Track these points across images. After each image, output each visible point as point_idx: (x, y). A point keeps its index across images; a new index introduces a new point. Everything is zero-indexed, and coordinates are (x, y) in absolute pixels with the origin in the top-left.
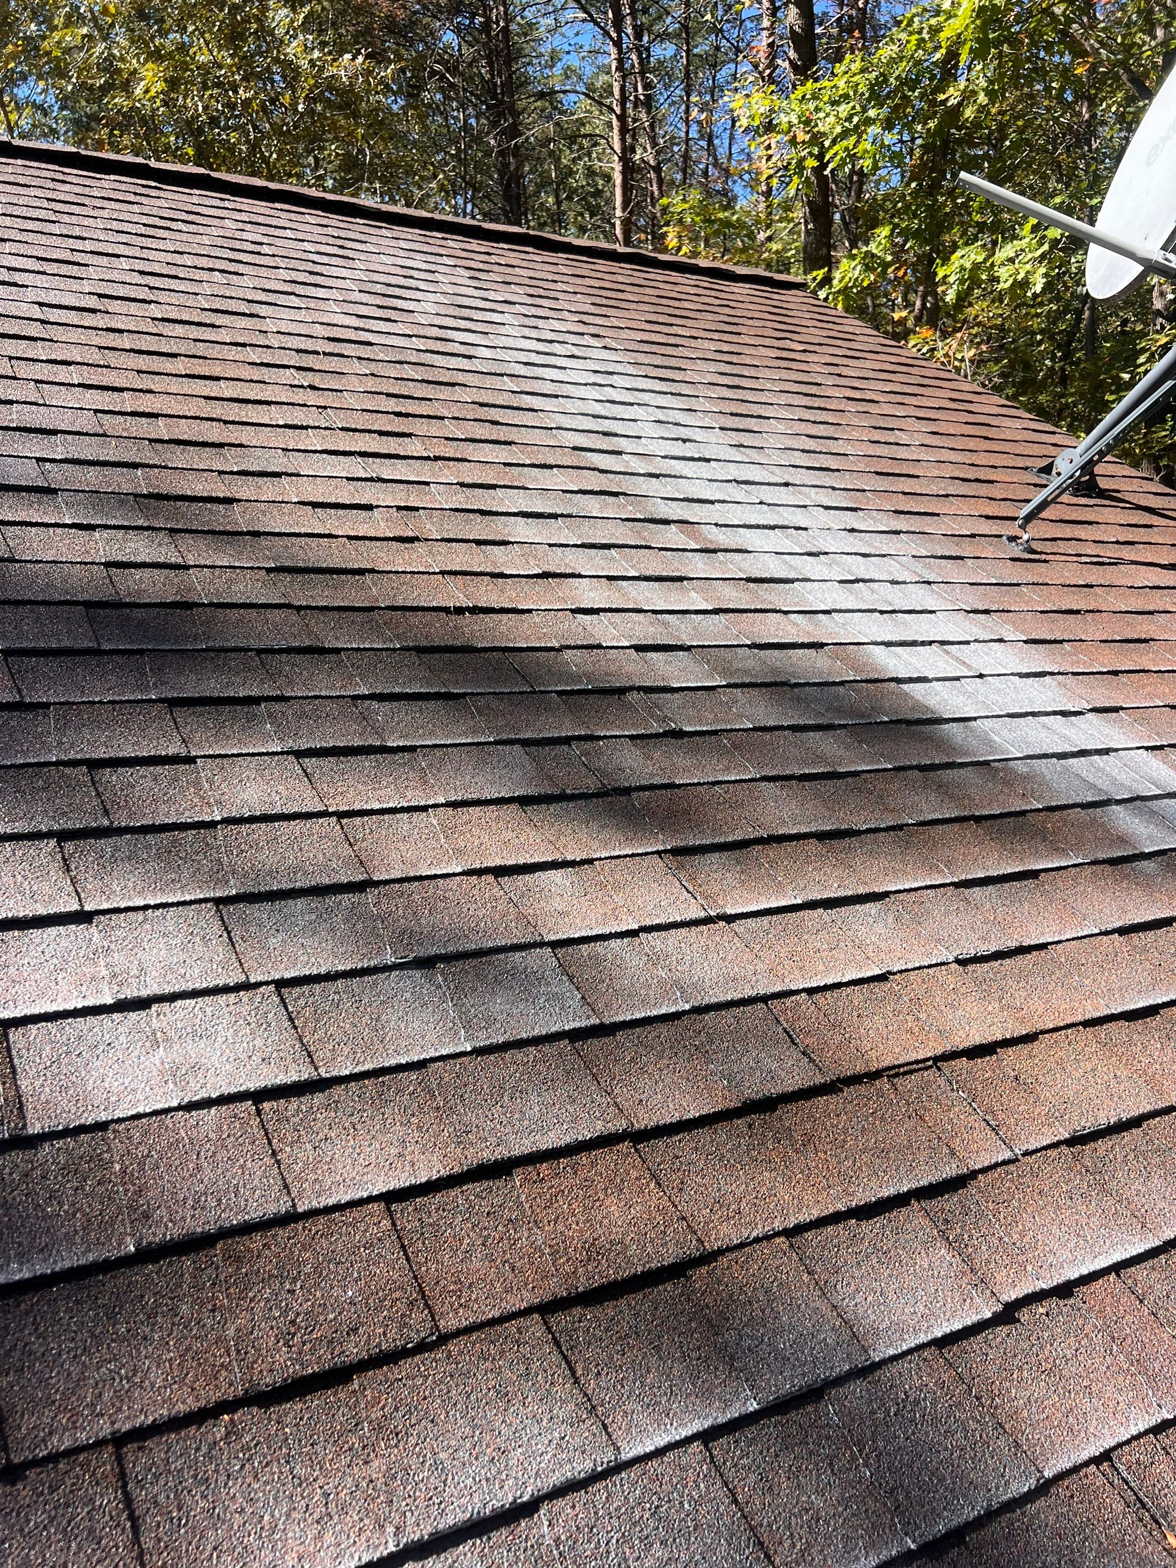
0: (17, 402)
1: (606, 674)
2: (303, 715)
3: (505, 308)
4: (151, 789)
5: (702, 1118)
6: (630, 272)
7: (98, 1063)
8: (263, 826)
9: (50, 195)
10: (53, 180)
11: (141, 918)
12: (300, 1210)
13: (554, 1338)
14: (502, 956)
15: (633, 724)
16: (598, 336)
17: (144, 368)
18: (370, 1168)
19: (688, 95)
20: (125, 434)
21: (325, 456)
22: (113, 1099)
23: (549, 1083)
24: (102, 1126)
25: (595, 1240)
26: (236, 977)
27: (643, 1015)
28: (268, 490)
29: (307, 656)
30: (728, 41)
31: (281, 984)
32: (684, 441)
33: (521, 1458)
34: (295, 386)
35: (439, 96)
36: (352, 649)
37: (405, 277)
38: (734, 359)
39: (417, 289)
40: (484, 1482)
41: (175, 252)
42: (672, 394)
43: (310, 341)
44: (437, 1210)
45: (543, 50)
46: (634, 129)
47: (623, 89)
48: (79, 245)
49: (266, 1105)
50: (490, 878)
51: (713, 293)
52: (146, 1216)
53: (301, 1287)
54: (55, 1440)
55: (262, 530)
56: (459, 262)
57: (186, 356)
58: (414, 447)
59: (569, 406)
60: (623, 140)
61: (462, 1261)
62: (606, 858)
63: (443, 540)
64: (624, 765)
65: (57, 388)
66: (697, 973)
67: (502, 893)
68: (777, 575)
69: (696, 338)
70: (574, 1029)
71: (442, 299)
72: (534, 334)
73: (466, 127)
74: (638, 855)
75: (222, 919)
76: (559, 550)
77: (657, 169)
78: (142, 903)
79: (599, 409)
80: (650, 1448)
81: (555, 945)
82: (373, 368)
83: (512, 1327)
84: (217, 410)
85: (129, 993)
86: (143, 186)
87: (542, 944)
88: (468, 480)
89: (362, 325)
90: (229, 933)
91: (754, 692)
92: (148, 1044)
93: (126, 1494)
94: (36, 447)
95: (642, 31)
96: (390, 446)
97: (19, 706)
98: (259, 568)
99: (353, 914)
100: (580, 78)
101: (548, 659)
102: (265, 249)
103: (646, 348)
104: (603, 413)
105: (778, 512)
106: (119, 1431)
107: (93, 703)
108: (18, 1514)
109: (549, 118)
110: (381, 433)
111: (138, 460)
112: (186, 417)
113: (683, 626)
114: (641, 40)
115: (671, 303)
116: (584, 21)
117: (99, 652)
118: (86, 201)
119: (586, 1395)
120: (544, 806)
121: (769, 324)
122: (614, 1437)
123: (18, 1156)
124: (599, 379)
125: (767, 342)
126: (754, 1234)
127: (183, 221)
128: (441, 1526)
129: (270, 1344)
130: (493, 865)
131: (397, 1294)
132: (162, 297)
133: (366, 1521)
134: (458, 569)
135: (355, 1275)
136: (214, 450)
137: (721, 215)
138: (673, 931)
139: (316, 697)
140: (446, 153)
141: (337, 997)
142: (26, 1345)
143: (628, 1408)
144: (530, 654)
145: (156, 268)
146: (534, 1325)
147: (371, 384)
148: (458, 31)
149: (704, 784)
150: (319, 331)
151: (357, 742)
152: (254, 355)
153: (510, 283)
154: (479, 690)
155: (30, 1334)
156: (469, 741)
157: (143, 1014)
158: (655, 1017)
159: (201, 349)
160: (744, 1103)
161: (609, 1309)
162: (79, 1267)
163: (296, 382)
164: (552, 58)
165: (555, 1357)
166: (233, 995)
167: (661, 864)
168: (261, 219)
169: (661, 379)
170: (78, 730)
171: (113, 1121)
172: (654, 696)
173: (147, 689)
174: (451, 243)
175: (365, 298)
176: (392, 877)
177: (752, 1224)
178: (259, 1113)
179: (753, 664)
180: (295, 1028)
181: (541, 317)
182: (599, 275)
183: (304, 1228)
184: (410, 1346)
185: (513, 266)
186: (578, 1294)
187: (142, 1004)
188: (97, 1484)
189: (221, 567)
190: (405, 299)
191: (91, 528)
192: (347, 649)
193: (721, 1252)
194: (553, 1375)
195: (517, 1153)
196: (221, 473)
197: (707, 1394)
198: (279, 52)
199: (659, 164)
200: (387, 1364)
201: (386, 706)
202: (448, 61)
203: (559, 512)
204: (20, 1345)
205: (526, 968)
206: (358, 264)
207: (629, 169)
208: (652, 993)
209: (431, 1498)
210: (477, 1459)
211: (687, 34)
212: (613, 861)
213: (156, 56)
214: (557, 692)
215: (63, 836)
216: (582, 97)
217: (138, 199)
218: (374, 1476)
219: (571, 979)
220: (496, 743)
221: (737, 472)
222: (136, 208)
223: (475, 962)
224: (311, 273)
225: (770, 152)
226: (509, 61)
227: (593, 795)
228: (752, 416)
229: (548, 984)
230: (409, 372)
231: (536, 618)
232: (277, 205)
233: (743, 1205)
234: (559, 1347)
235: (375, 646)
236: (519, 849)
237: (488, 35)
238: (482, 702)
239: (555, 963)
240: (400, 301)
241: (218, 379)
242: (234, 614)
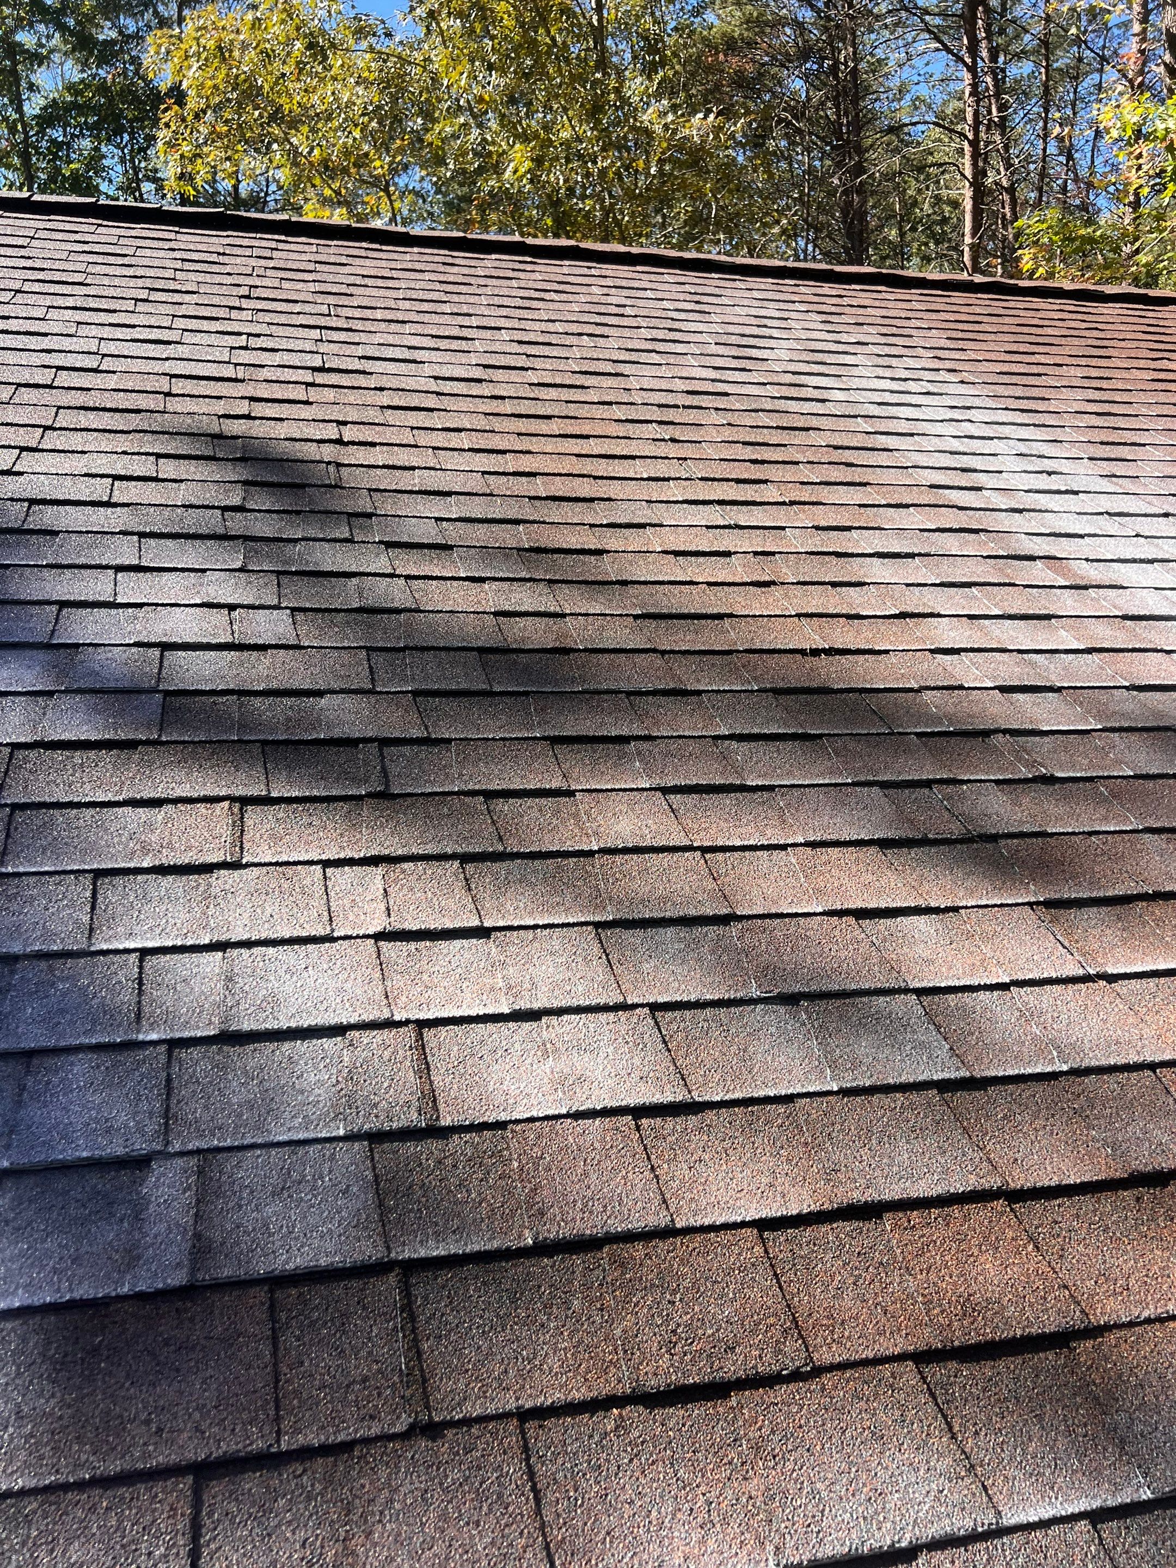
0: (419, 468)
1: (969, 716)
2: (669, 754)
3: (859, 349)
4: (537, 819)
5: (1083, 1184)
6: (987, 302)
7: (497, 1067)
8: (635, 857)
9: (442, 278)
10: (444, 264)
11: (531, 937)
12: (678, 1226)
13: (929, 1389)
14: (865, 999)
15: (1000, 768)
16: (955, 371)
17: (524, 431)
18: (743, 1194)
19: (1047, 111)
20: (508, 493)
21: (685, 506)
22: (511, 1101)
23: (917, 1132)
24: (501, 1125)
25: (970, 1295)
26: (614, 998)
27: (1017, 1072)
28: (634, 540)
29: (672, 698)
30: (1092, 51)
31: (655, 1007)
32: (1050, 474)
33: (899, 1503)
34: (657, 440)
35: (783, 143)
36: (713, 691)
37: (759, 326)
38: (1104, 384)
39: (771, 337)
40: (861, 1520)
41: (549, 321)
42: (1035, 425)
43: (671, 395)
44: (808, 1243)
45: (892, 85)
46: (986, 153)
47: (976, 114)
48: (466, 321)
49: (644, 1122)
50: (851, 920)
51: (1080, 317)
52: (542, 1213)
53: (681, 1300)
54: (468, 1404)
55: (630, 579)
56: (811, 307)
57: (559, 417)
58: (770, 493)
59: (925, 443)
60: (975, 165)
61: (834, 1297)
62: (973, 907)
63: (798, 583)
64: (989, 811)
65: (451, 453)
66: (1076, 1033)
67: (863, 935)
68: (1157, 613)
69: (1061, 365)
70: (943, 1080)
71: (794, 345)
72: (888, 373)
73: (811, 170)
74: (1008, 905)
75: (601, 942)
76: (917, 589)
77: (1011, 190)
78: (532, 923)
79: (956, 445)
80: (1033, 1518)
81: (920, 992)
82: (730, 417)
83: (886, 1370)
84: (589, 467)
85: (524, 1004)
86: (520, 262)
87: (907, 991)
88: (823, 523)
89: (718, 377)
90: (607, 955)
91: (1134, 737)
92: (539, 1053)
93: (529, 1466)
94: (436, 508)
95: (997, 53)
96: (749, 493)
97: (426, 741)
98: (627, 615)
99: (718, 947)
100: (929, 107)
101: (906, 701)
102: (628, 311)
103: (1006, 379)
104: (961, 449)
105: (1157, 546)
106: (523, 1406)
107: (487, 739)
108: (438, 1469)
109: (896, 151)
110: (738, 481)
111: (520, 517)
112: (560, 475)
113: (1052, 666)
114: (996, 62)
115: (1033, 330)
116: (937, 50)
117: (490, 694)
118: (472, 280)
119: (963, 1452)
120: (905, 850)
121: (1142, 344)
122: (995, 1500)
123: (434, 1145)
124: (956, 415)
125: (1142, 363)
126: (1146, 1314)
127: (555, 291)
128: (819, 1555)
129: (654, 1349)
130: (854, 907)
131: (772, 1320)
132: (538, 363)
133: (747, 1535)
134: (814, 611)
135: (731, 1295)
136: (585, 505)
137: (1082, 232)
138: (1048, 988)
139: (680, 737)
140: (788, 197)
141: (706, 1025)
142: (443, 1315)
143: (1011, 1472)
144: (888, 695)
145: (531, 337)
146: (908, 1373)
147: (728, 434)
148: (806, 77)
149: (1080, 833)
150: (680, 385)
151: (719, 781)
152: (619, 413)
153: (862, 324)
154: (836, 732)
155: (446, 1306)
156: (827, 781)
157: (535, 1024)
158: (1030, 1075)
159: (572, 410)
160: (1131, 1175)
161: (987, 1369)
162: (485, 1251)
163: (658, 436)
164: (900, 91)
165: (931, 1407)
166: (612, 1014)
167: (1034, 917)
168: (624, 283)
169: (1023, 411)
170: (475, 764)
171: (511, 1122)
172: (1022, 739)
173: (532, 728)
174: (803, 289)
175: (721, 350)
176: (755, 912)
177: (1145, 1304)
178: (638, 1128)
179: (1132, 706)
180: (669, 1051)
181: (894, 356)
182: (955, 308)
183: (682, 1243)
184: (784, 1372)
185: (865, 307)
186: (953, 1348)
187: (533, 1015)
188: (505, 1453)
189: (594, 615)
190: (760, 348)
191: (482, 580)
192: (708, 691)
193: (1107, 1328)
194: (929, 1426)
195: (887, 1197)
196: (592, 526)
197: (1095, 1474)
198: (635, 120)
199: (1013, 184)
200: (764, 1387)
201: (745, 746)
202: (794, 108)
203: (916, 552)
204: (438, 1314)
205: (891, 1013)
206: (714, 318)
207: (980, 192)
208: (1024, 1049)
209: (809, 1526)
210: (853, 1495)
211: (1047, 49)
212: (980, 911)
213: (525, 138)
214: (917, 734)
215: (465, 859)
216: (931, 126)
217: (515, 274)
218: (753, 1493)
219: (938, 1027)
220: (854, 784)
221: (1109, 504)
222: (514, 283)
223: (838, 1003)
224: (670, 330)
225: (1141, 161)
226: (856, 100)
227: (956, 841)
228: (1125, 444)
229: (914, 1032)
230: (764, 419)
231: (892, 658)
232: (639, 268)
233: (1132, 1281)
234: (935, 1399)
235: (734, 688)
236: (879, 893)
237: (836, 77)
238: (839, 743)
239: (921, 1011)
240: (754, 350)
241: (587, 437)
242: (605, 659)
